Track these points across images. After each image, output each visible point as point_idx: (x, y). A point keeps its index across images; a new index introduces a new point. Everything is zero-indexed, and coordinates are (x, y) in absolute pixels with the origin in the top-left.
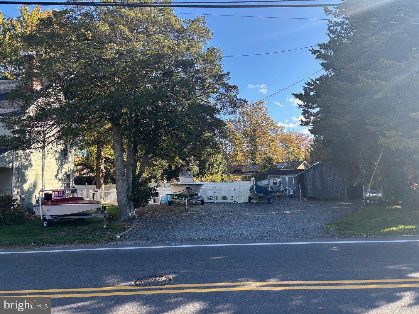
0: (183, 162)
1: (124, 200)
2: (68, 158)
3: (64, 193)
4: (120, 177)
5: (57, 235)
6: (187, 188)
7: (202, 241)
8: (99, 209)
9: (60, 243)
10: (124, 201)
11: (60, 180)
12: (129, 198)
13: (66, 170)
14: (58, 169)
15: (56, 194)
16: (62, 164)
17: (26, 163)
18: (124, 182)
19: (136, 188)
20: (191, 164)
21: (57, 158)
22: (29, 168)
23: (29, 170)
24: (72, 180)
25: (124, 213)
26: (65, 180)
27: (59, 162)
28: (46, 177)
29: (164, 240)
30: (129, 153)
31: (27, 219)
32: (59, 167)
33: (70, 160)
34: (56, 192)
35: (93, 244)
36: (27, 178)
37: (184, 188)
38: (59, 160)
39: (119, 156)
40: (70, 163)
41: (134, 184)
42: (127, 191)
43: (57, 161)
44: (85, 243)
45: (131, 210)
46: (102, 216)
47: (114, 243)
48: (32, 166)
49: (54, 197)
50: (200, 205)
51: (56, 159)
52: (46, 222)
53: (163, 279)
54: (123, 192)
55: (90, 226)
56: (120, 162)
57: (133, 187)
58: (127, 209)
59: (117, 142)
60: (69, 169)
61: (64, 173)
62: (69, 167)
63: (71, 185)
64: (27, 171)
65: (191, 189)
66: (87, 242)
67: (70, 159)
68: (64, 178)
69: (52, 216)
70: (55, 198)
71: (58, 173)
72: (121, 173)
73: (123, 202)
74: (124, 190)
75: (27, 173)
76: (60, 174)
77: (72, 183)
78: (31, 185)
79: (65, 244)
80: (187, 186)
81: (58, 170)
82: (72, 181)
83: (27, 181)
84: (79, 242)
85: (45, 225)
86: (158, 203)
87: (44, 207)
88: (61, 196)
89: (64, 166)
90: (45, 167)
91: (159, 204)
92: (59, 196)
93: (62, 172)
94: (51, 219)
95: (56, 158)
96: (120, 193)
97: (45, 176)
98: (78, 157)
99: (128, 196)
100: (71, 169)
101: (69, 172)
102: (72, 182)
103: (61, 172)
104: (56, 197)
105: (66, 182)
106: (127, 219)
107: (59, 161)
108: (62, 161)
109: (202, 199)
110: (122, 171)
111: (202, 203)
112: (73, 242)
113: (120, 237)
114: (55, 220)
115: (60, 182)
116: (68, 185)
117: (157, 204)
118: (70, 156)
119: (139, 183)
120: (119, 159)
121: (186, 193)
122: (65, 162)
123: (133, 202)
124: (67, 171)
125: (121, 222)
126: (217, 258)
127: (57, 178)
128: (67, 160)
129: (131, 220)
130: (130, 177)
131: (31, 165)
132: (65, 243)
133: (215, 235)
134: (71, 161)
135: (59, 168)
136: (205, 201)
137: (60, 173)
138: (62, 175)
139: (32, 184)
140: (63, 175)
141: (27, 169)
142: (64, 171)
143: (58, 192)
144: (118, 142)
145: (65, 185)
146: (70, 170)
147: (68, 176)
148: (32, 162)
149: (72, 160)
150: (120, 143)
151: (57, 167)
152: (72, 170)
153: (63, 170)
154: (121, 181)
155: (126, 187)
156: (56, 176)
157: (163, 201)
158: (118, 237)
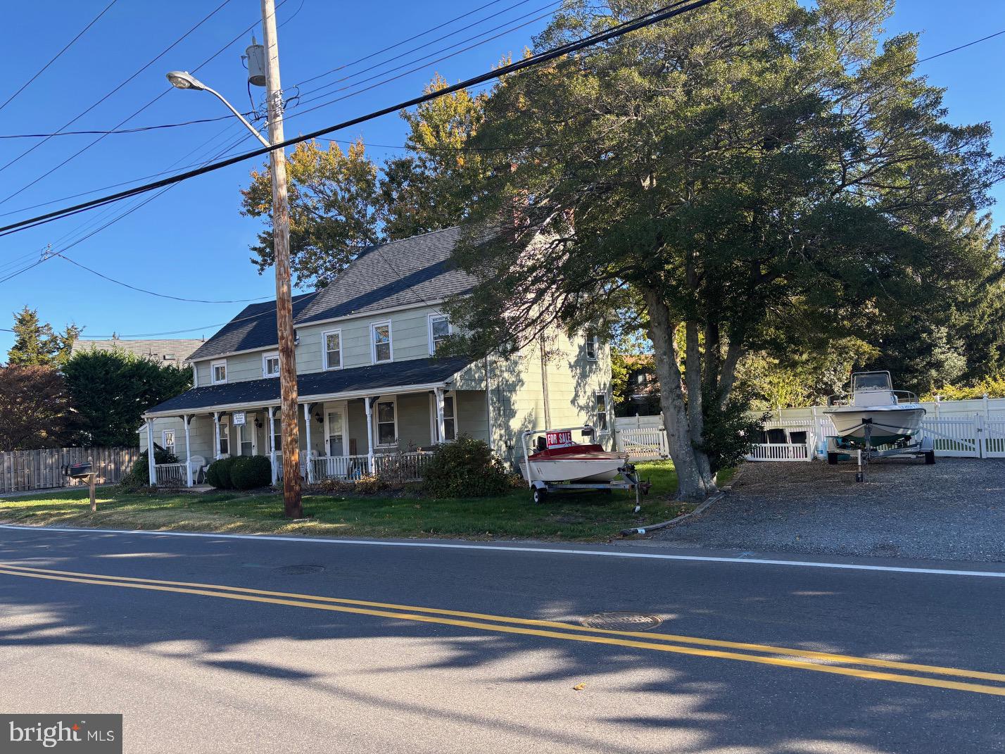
0: (874, 350)
1: (684, 451)
2: (596, 363)
3: (569, 437)
4: (670, 401)
5: (545, 520)
6: (864, 421)
7: (819, 554)
8: (622, 471)
9: (530, 536)
10: (683, 454)
11: (582, 408)
12: (696, 449)
13: (593, 387)
14: (577, 387)
15: (553, 438)
16: (584, 376)
17: (512, 379)
18: (679, 411)
19: (713, 423)
20: (937, 350)
21: (572, 364)
22: (518, 388)
23: (518, 392)
24: (608, 408)
25: (686, 480)
26: (593, 408)
27: (578, 371)
28: (551, 405)
29: (730, 546)
30: (691, 344)
31: (514, 488)
32: (578, 382)
33: (601, 366)
34: (553, 434)
35: (585, 541)
36: (515, 407)
37: (856, 421)
38: (578, 367)
39: (665, 354)
40: (602, 372)
41: (708, 416)
42: (688, 431)
43: (572, 371)
44: (571, 538)
45: (704, 475)
46: (627, 486)
47: (624, 543)
48: (523, 385)
49: (551, 444)
50: (923, 464)
51: (571, 366)
52: (536, 494)
53: (644, 620)
54: (679, 432)
55: (613, 506)
56: (666, 367)
57: (705, 422)
58: (692, 472)
59: (656, 324)
60: (600, 385)
61: (589, 393)
62: (600, 379)
63: (608, 418)
64: (514, 395)
65: (876, 424)
66: (574, 537)
67: (600, 363)
68: (591, 404)
69: (546, 483)
70: (551, 447)
71: (577, 395)
72: (671, 391)
73: (681, 457)
74: (681, 429)
75: (514, 398)
76: (581, 397)
77: (611, 414)
78: (523, 420)
79: (537, 538)
80: (865, 416)
81: (575, 388)
82: (610, 410)
83: (516, 412)
84: (561, 536)
85: (536, 500)
86: (806, 457)
87: (533, 464)
88: (562, 443)
89: (589, 380)
90: (549, 385)
91: (809, 459)
92: (559, 443)
93: (585, 392)
94: (544, 489)
95: (570, 364)
96: (673, 435)
97: (550, 402)
98: (631, 356)
99: (692, 442)
100: (605, 384)
101: (600, 390)
102: (608, 412)
103: (583, 393)
104: (554, 444)
105: (595, 413)
106: (695, 494)
107: (576, 369)
108: (584, 368)
109: (928, 449)
110: (673, 387)
111: (930, 458)
112: (551, 534)
113: (644, 531)
114: (551, 491)
115: (583, 413)
116: (602, 417)
117: (805, 459)
118: (601, 356)
119: (721, 414)
120: (665, 360)
121: (862, 434)
122: (591, 371)
123: (709, 457)
124: (597, 388)
125: (680, 499)
126: (810, 593)
127: (576, 404)
128: (594, 367)
129: (700, 497)
130: (696, 400)
131: (521, 382)
132: (538, 535)
133: (868, 540)
134: (604, 368)
135: (578, 384)
136: (938, 453)
137: (581, 394)
138: (586, 398)
139: (525, 419)
140: (588, 398)
141: (515, 391)
142: (589, 391)
143: (558, 434)
144: (659, 324)
145: (595, 418)
146: (602, 386)
147: (600, 399)
148: (523, 376)
149: (605, 365)
150: (663, 326)
151: (574, 382)
152: (608, 386)
153: (587, 386)
154: (672, 410)
155: (684, 423)
156: (573, 402)
157: (822, 453)
158: (641, 531)
